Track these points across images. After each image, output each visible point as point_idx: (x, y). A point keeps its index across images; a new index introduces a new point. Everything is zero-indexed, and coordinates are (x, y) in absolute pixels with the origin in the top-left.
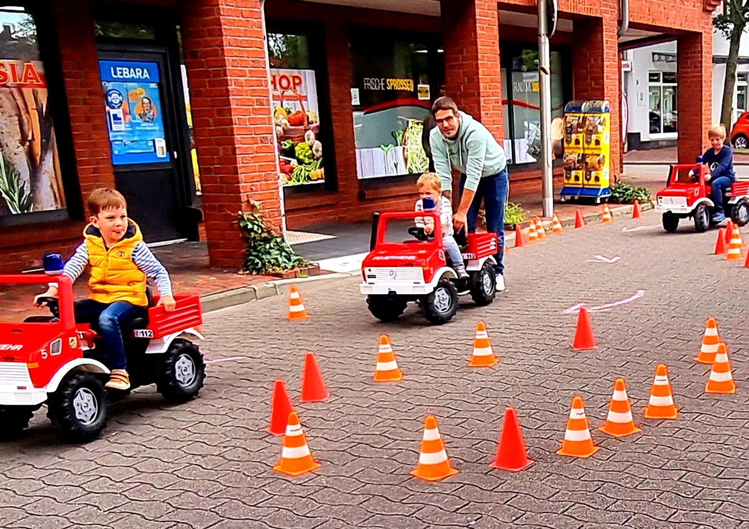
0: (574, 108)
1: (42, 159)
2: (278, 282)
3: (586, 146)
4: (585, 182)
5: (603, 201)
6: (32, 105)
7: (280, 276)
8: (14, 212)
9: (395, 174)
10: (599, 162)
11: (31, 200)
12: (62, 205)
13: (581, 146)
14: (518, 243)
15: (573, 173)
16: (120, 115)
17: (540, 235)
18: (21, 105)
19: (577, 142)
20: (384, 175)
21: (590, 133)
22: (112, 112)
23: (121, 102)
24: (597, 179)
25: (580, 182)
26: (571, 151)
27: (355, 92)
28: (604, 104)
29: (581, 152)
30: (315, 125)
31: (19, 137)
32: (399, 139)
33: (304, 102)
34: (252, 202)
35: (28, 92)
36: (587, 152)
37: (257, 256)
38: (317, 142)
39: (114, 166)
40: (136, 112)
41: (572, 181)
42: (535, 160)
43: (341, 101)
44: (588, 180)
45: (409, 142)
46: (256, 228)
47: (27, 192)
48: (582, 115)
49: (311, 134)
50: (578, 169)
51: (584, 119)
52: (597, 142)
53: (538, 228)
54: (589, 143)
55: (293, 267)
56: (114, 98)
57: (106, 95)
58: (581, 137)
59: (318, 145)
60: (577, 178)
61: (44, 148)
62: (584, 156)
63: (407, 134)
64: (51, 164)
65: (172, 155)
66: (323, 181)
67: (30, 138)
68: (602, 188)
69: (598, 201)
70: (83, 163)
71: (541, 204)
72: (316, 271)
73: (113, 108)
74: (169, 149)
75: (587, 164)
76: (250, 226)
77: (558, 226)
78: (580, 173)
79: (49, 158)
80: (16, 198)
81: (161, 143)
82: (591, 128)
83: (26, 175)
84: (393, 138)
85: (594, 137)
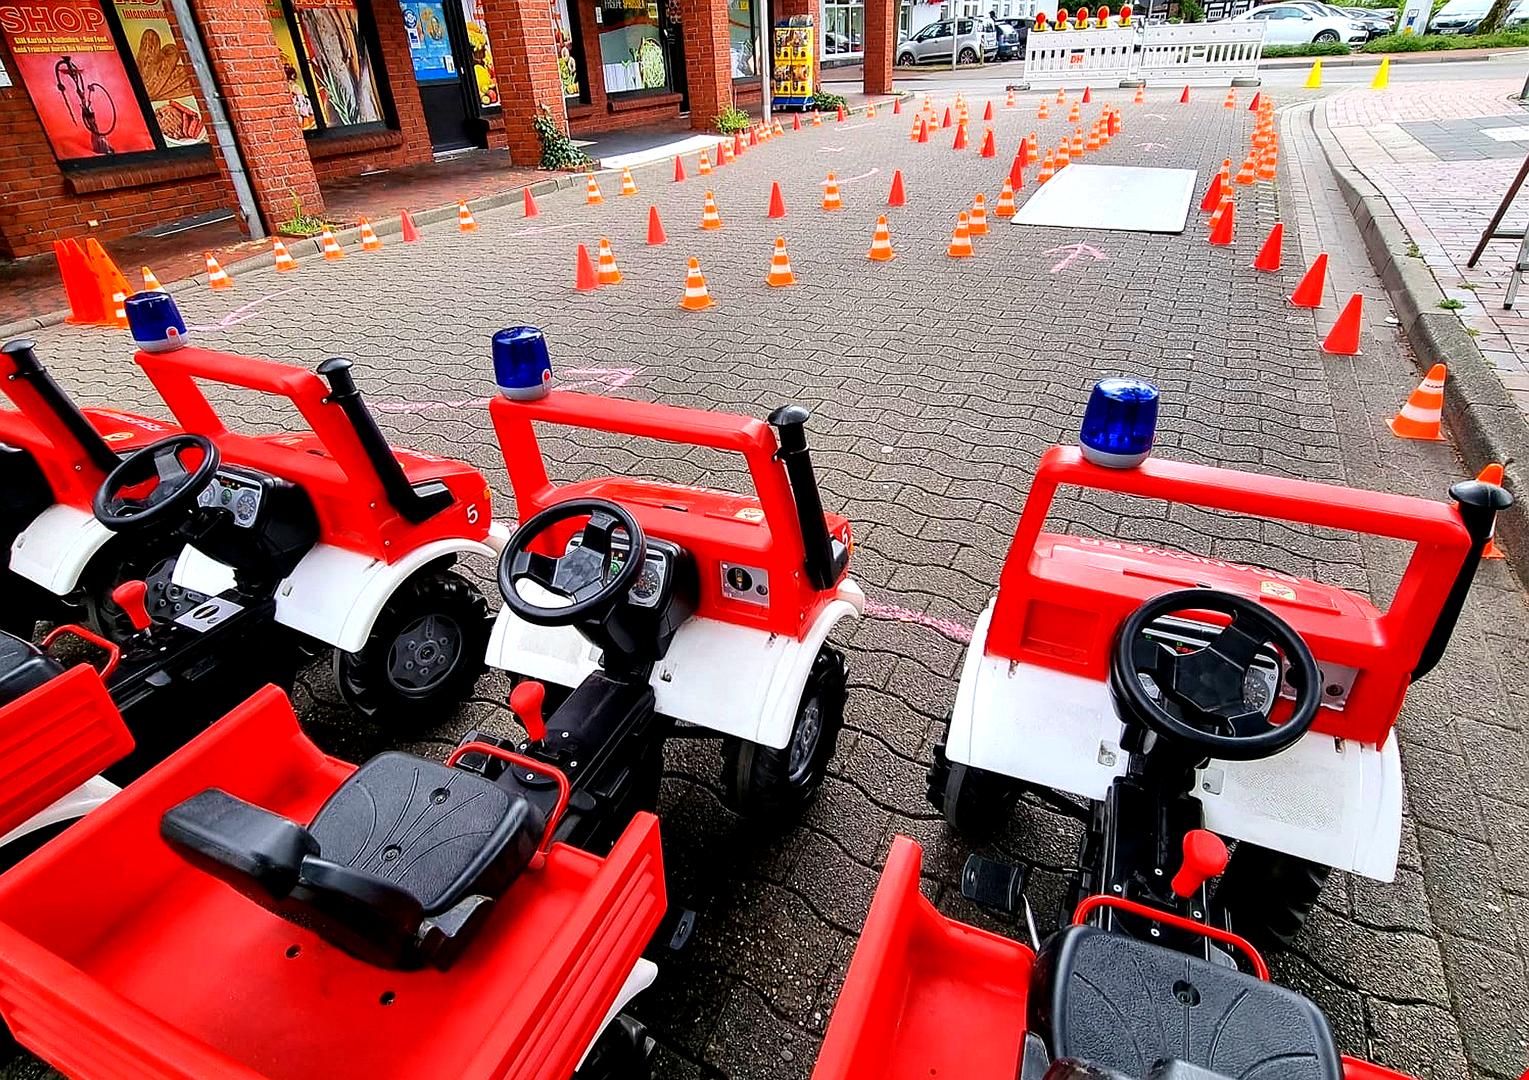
0: (782, 23)
1: (361, 75)
2: (573, 175)
3: (793, 58)
4: (793, 92)
5: (808, 110)
6: (347, 25)
7: (573, 171)
8: (346, 124)
9: (634, 89)
10: (805, 72)
11: (357, 112)
12: (382, 117)
13: (789, 58)
14: (752, 141)
15: (783, 84)
16: (416, 34)
17: (768, 136)
18: (339, 25)
19: (786, 54)
20: (625, 90)
21: (796, 45)
22: (410, 31)
23: (415, 22)
24: (803, 88)
25: (789, 92)
26: (780, 63)
27: (598, 10)
28: (809, 18)
29: (789, 63)
30: (569, 42)
31: (341, 55)
32: (636, 55)
33: (559, 21)
34: (544, 106)
35: (342, 12)
36: (793, 64)
37: (551, 154)
38: (571, 58)
39: (418, 82)
40: (427, 32)
41: (782, 91)
42: (744, 75)
43: (588, 19)
44: (796, 90)
45: (643, 59)
46: (548, 129)
47: (353, 105)
48: (790, 29)
49: (566, 51)
50: (787, 80)
51: (792, 32)
52: (803, 54)
53: (766, 129)
54: (795, 55)
55: (581, 163)
56: (409, 18)
57: (403, 15)
58: (789, 50)
59: (572, 60)
60: (786, 88)
61: (361, 66)
62: (792, 67)
63: (642, 51)
64: (368, 80)
65: (459, 71)
66: (578, 95)
67: (349, 56)
68: (807, 96)
69: (805, 109)
70: (393, 77)
71: (761, 114)
72: (598, 167)
73: (410, 27)
74: (457, 65)
75: (794, 74)
76: (544, 128)
77: (780, 128)
78: (789, 84)
79: (366, 73)
80: (346, 110)
81: (450, 60)
82: (797, 41)
83: (351, 90)
84: (630, 55)
85: (800, 49)
